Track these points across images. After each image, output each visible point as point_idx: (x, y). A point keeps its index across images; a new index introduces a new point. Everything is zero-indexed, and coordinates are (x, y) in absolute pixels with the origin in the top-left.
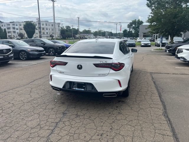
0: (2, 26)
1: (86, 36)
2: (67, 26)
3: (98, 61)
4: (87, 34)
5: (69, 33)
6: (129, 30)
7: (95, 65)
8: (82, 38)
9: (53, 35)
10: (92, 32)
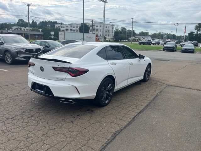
0: (62, 28)
1: (141, 39)
2: (122, 28)
3: (56, 65)
4: (144, 36)
5: (123, 35)
6: (197, 32)
7: (53, 68)
8: (137, 40)
9: (106, 37)
10: (150, 34)
